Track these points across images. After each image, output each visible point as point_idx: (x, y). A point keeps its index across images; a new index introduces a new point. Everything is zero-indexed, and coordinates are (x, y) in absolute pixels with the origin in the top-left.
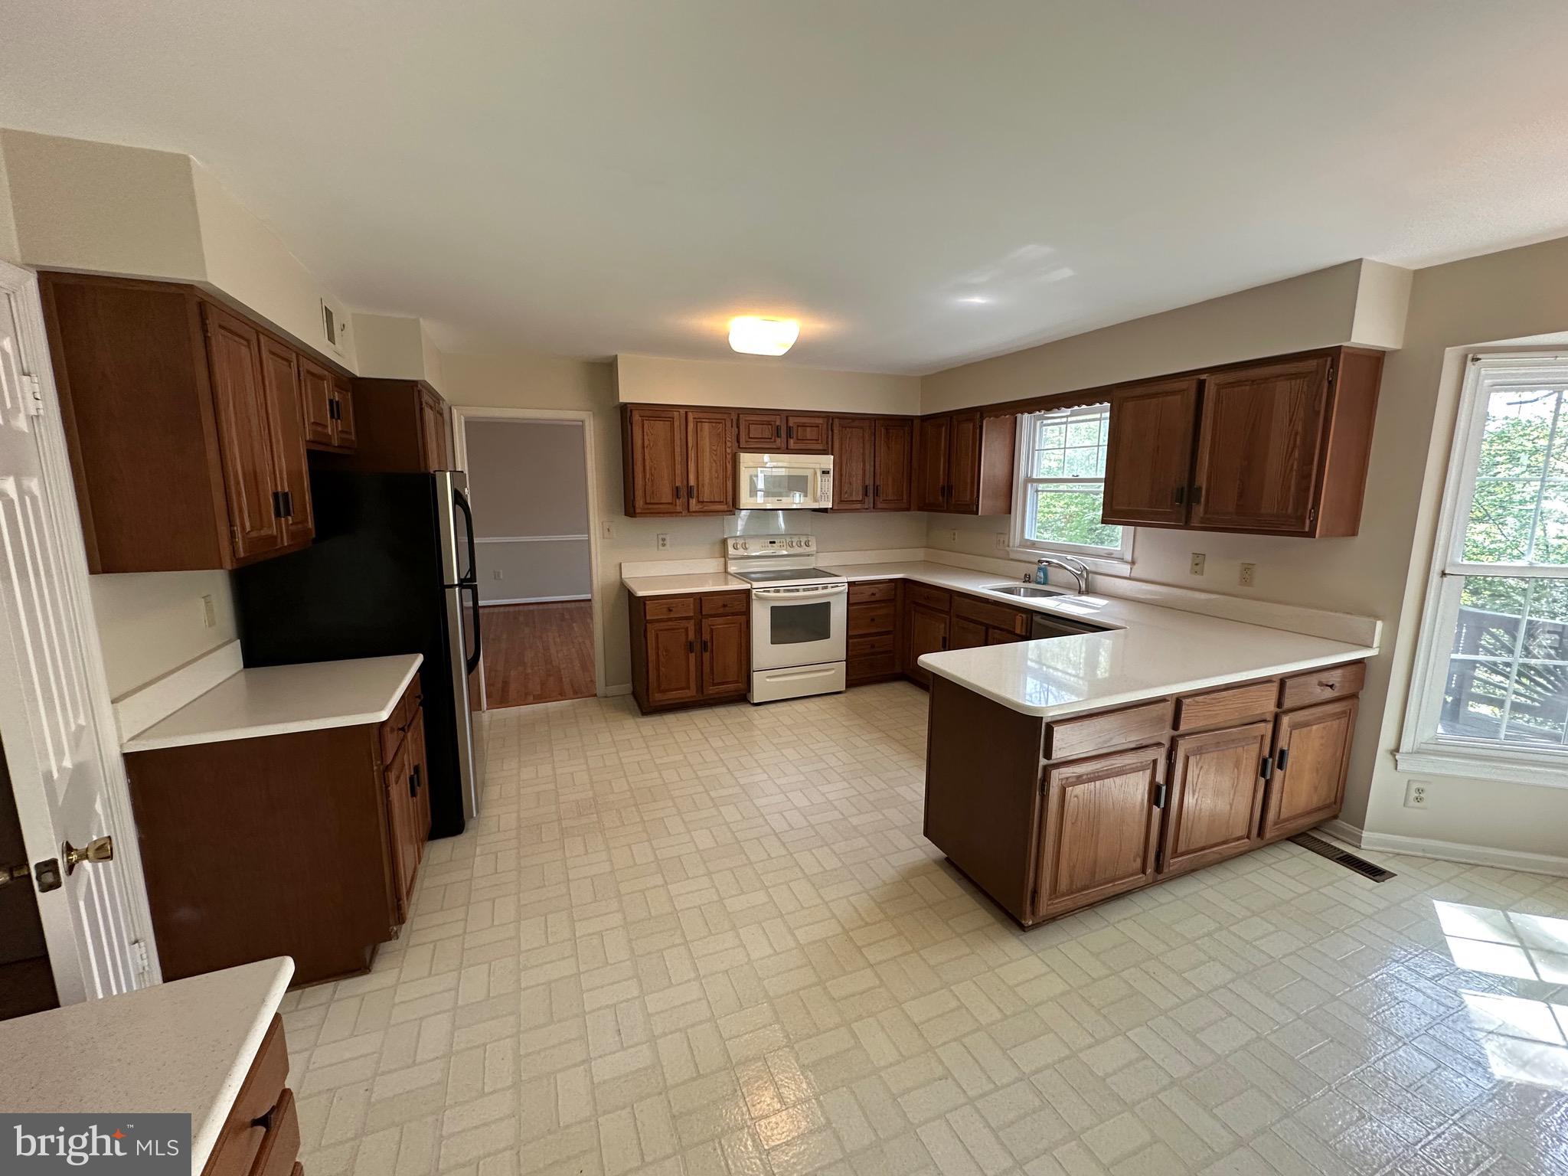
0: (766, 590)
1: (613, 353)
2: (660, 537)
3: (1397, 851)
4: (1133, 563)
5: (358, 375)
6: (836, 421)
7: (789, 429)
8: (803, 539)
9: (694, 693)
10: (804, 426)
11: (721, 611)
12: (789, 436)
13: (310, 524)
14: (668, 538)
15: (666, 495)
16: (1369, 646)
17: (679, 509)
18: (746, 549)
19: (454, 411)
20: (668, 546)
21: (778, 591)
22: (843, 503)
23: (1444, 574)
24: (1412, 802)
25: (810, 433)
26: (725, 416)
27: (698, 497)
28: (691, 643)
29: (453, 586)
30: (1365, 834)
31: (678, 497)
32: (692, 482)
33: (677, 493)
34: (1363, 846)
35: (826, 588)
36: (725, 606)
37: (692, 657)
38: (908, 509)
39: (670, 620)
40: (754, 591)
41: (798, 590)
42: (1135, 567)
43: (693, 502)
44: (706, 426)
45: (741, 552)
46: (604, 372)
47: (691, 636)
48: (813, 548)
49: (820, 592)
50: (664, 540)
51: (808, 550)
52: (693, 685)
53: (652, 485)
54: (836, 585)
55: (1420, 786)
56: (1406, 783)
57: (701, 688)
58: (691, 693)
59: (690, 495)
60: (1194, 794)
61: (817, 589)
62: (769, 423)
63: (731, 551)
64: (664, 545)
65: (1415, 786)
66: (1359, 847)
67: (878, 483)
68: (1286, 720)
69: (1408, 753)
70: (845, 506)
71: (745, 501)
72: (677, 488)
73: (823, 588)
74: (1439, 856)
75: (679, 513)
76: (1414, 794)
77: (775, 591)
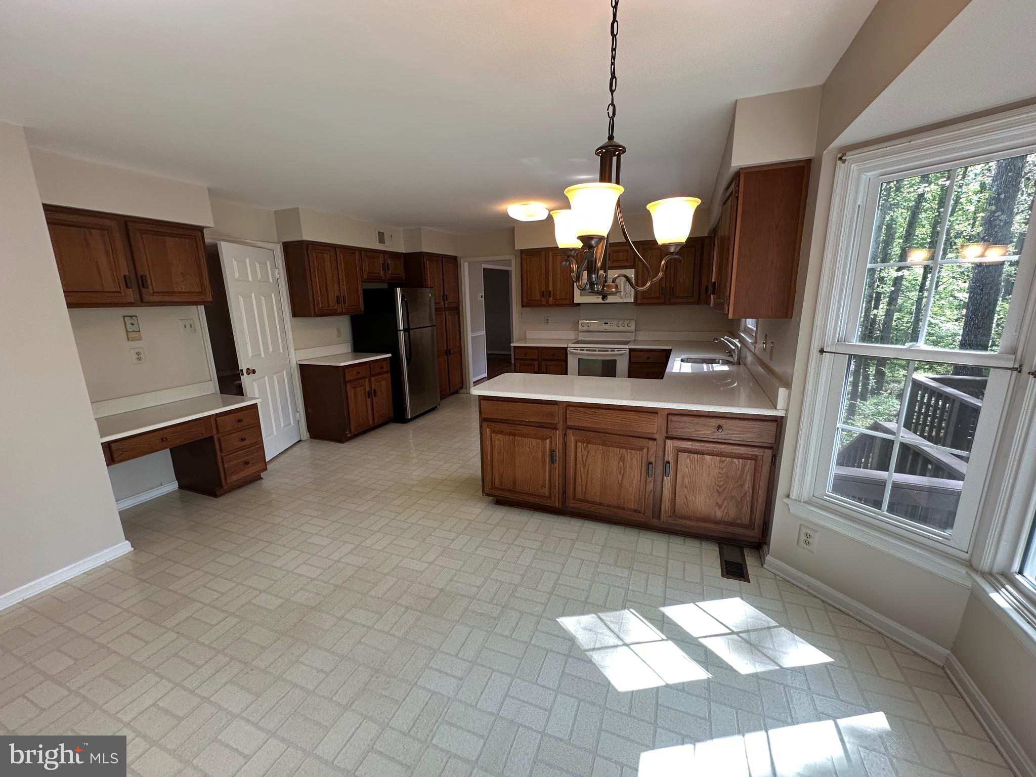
0: (575, 349)
2: (545, 318)
3: (788, 579)
4: (755, 343)
5: (404, 252)
10: (617, 252)
11: (552, 358)
13: (361, 306)
14: (549, 319)
15: (537, 296)
16: (774, 407)
17: (544, 303)
18: (589, 326)
19: (462, 260)
20: (550, 323)
21: (583, 350)
22: (642, 299)
23: (822, 351)
24: (802, 543)
25: (621, 256)
27: (554, 297)
29: (400, 330)
30: (769, 558)
31: (543, 297)
32: (551, 289)
33: (543, 294)
34: (765, 566)
35: (614, 351)
36: (553, 355)
38: (698, 303)
39: (527, 359)
40: (568, 349)
41: (595, 351)
42: (756, 345)
43: (551, 299)
44: (559, 258)
45: (586, 328)
47: (536, 369)
48: (633, 328)
49: (610, 353)
50: (547, 320)
51: (629, 328)
53: (531, 290)
54: (621, 350)
55: (809, 532)
56: (799, 526)
59: (550, 296)
61: (608, 351)
63: (580, 327)
64: (548, 323)
65: (804, 530)
67: (671, 285)
68: (668, 443)
69: (796, 500)
70: (646, 301)
71: (578, 298)
72: (543, 292)
73: (612, 351)
74: (820, 596)
75: (544, 306)
76: (803, 537)
77: (581, 350)
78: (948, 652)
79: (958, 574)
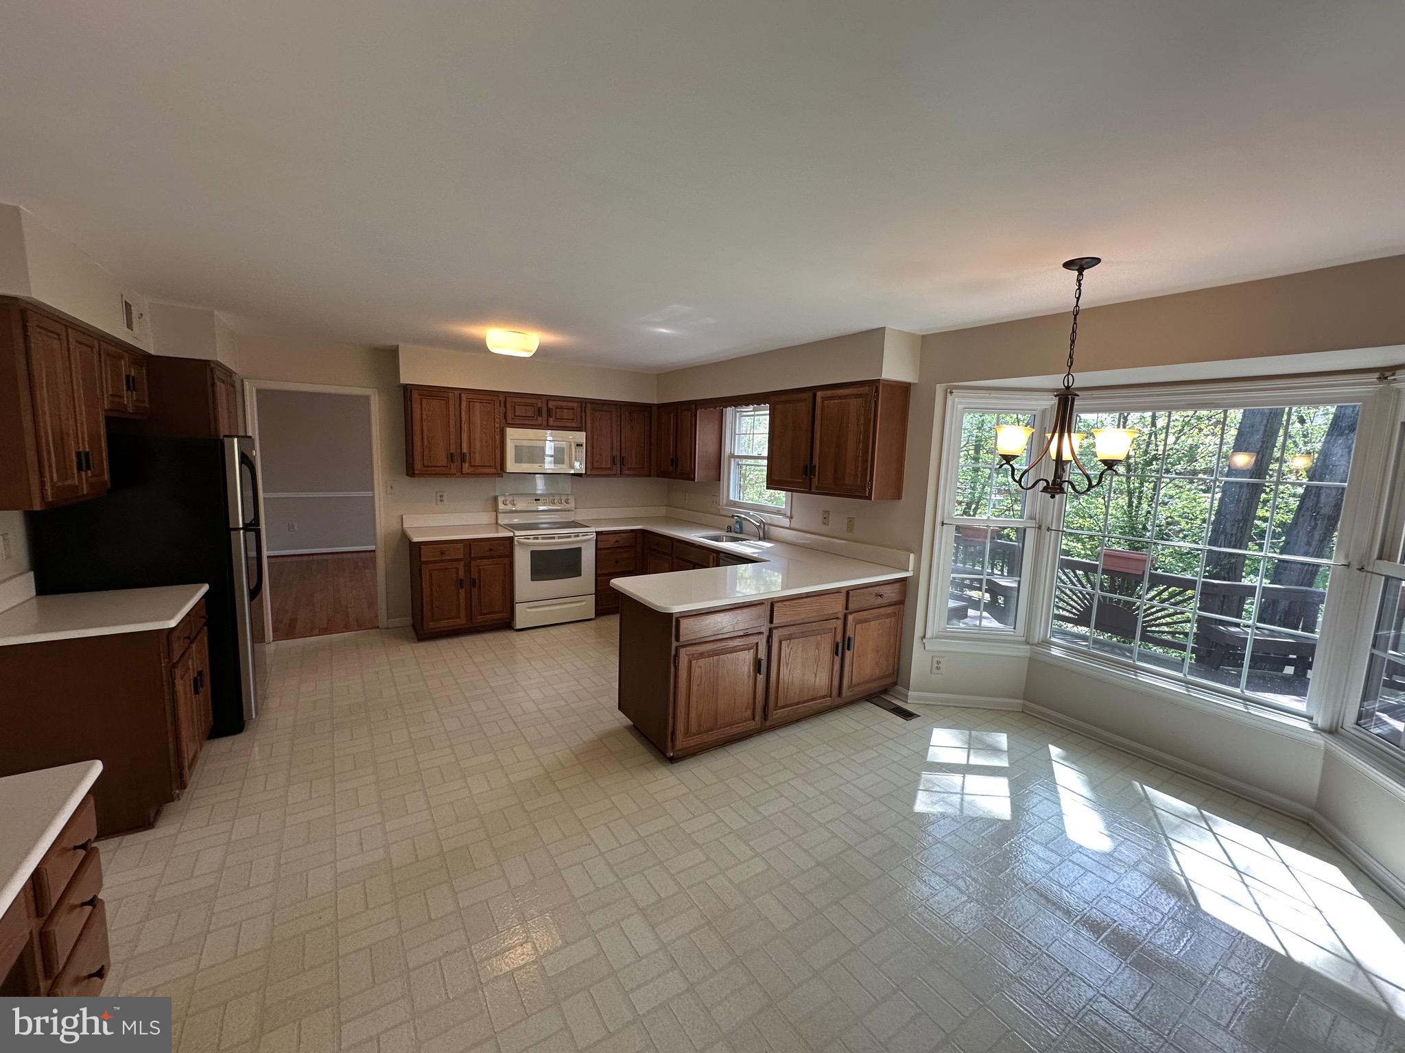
0: (527, 537)
1: (394, 343)
2: (439, 494)
3: (927, 703)
4: (791, 517)
5: (153, 353)
6: (588, 405)
7: (549, 410)
8: (564, 498)
9: (464, 622)
10: (561, 408)
11: (488, 554)
12: (549, 415)
13: (106, 477)
14: (445, 494)
15: (442, 459)
16: (907, 570)
17: (453, 471)
18: (514, 505)
19: (247, 384)
20: (445, 502)
21: (537, 539)
22: (594, 469)
23: (943, 524)
24: (934, 670)
25: (566, 414)
26: (493, 398)
27: (470, 462)
28: (461, 581)
29: (238, 529)
30: (910, 693)
31: (452, 461)
32: (465, 450)
33: (451, 457)
34: (909, 702)
35: (578, 536)
36: (491, 550)
37: (462, 593)
38: (649, 475)
39: (443, 561)
40: (516, 538)
41: (554, 538)
42: (793, 520)
43: (466, 465)
44: (478, 405)
45: (509, 507)
46: (387, 358)
47: (461, 574)
48: (572, 505)
49: (573, 539)
50: (441, 496)
51: (568, 506)
52: (463, 613)
53: (430, 450)
54: (586, 534)
55: (939, 659)
56: (930, 658)
57: (470, 616)
58: (462, 621)
59: (463, 460)
60: (787, 668)
61: (570, 537)
62: (531, 405)
63: (501, 506)
64: (442, 501)
65: (935, 660)
66: (906, 702)
67: (623, 455)
68: (850, 618)
69: (930, 638)
70: (595, 472)
71: (511, 466)
72: (452, 454)
73: (575, 536)
74: (950, 704)
75: (453, 475)
76: (935, 665)
77: (534, 538)
78: (1022, 701)
79: (1024, 651)
